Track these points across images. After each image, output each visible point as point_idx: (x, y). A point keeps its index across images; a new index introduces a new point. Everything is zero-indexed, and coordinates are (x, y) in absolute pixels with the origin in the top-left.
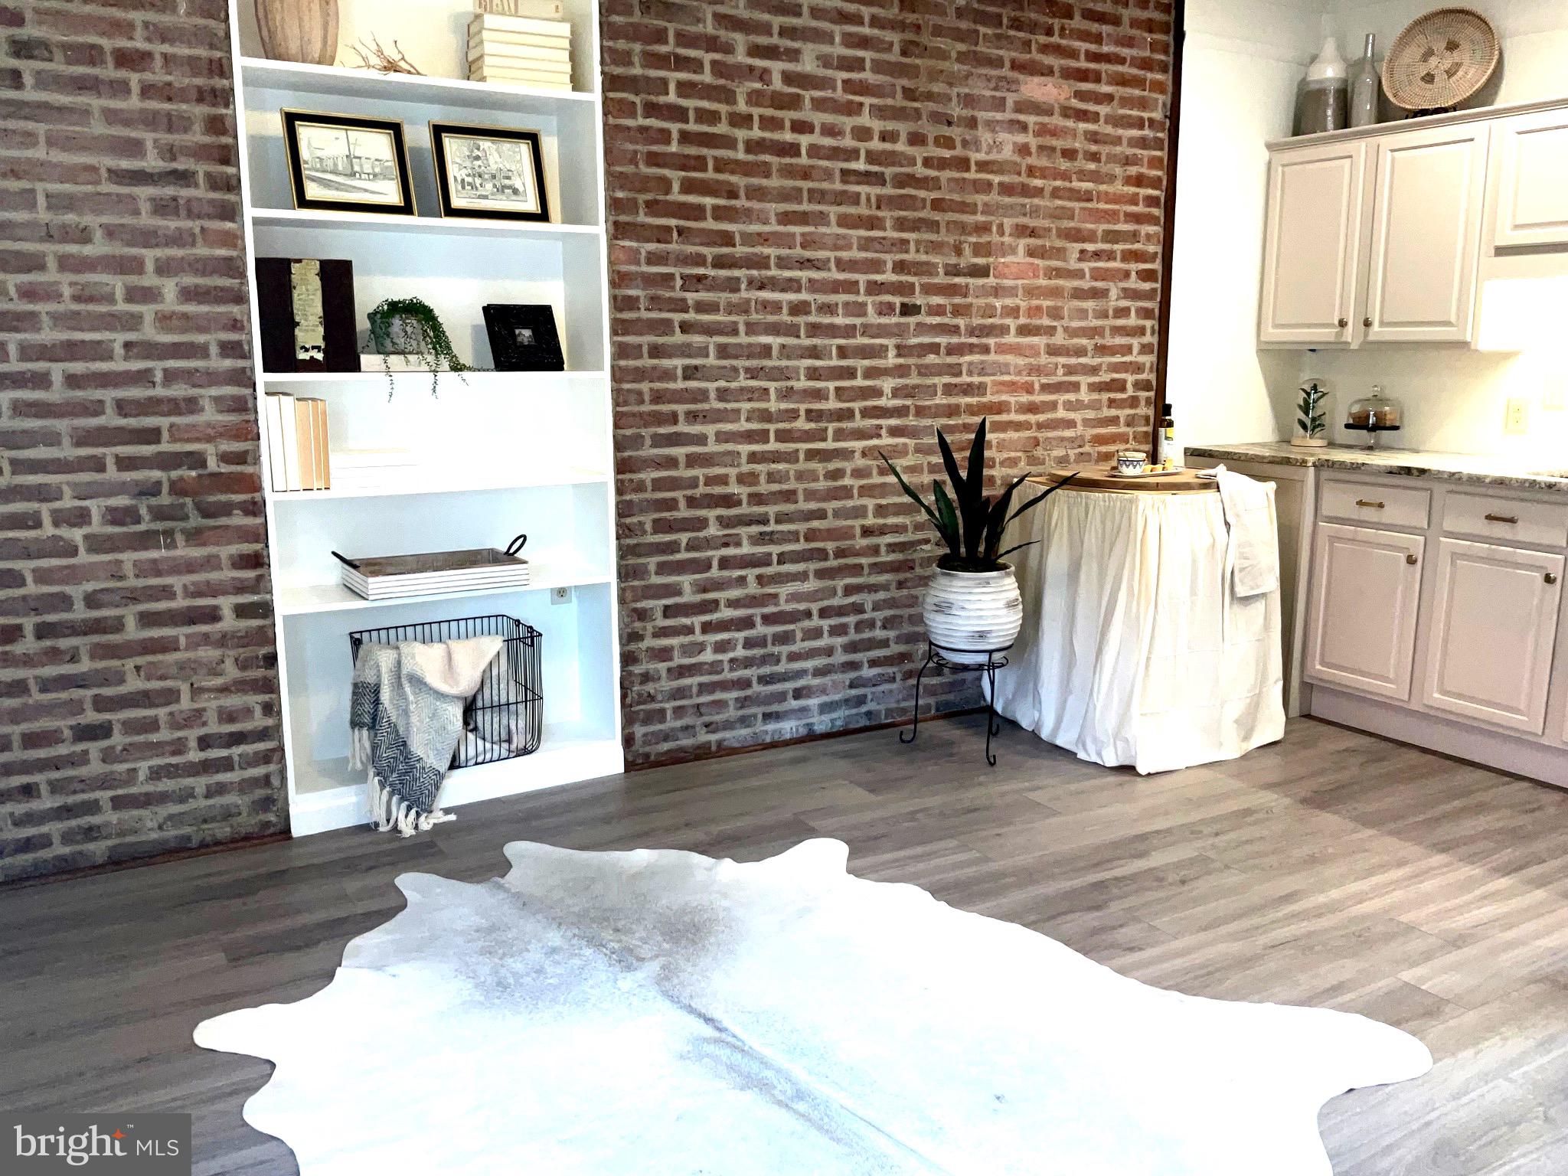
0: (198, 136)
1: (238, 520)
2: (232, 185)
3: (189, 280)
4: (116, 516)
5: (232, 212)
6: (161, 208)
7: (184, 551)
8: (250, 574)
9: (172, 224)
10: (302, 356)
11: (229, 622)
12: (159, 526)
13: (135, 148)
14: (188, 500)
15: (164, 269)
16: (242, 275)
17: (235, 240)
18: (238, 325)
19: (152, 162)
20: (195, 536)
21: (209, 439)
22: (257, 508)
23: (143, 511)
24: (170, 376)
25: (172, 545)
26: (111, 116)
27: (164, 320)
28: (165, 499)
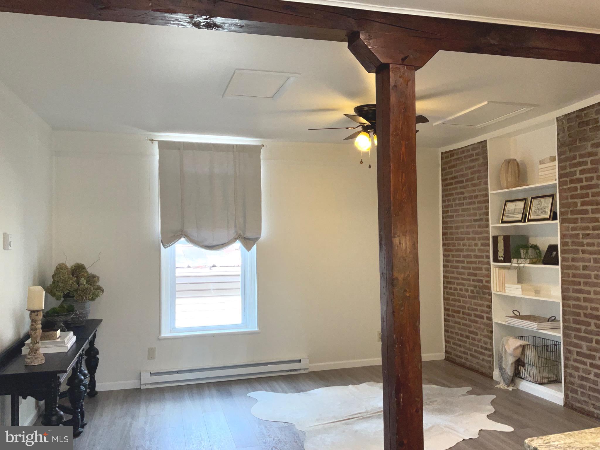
0: (484, 210)
1: (487, 296)
2: (488, 220)
3: (483, 241)
4: (472, 292)
5: (488, 226)
6: (479, 226)
7: (479, 302)
8: (488, 310)
9: (480, 230)
10: (499, 259)
11: (485, 320)
12: (477, 295)
13: (475, 215)
14: (481, 291)
15: (479, 240)
16: (489, 240)
17: (488, 232)
18: (488, 251)
19: (478, 217)
20: (481, 298)
21: (483, 277)
22: (490, 294)
23: (475, 291)
24: (479, 262)
25: (478, 300)
26: (474, 209)
27: (479, 250)
28: (478, 289)
